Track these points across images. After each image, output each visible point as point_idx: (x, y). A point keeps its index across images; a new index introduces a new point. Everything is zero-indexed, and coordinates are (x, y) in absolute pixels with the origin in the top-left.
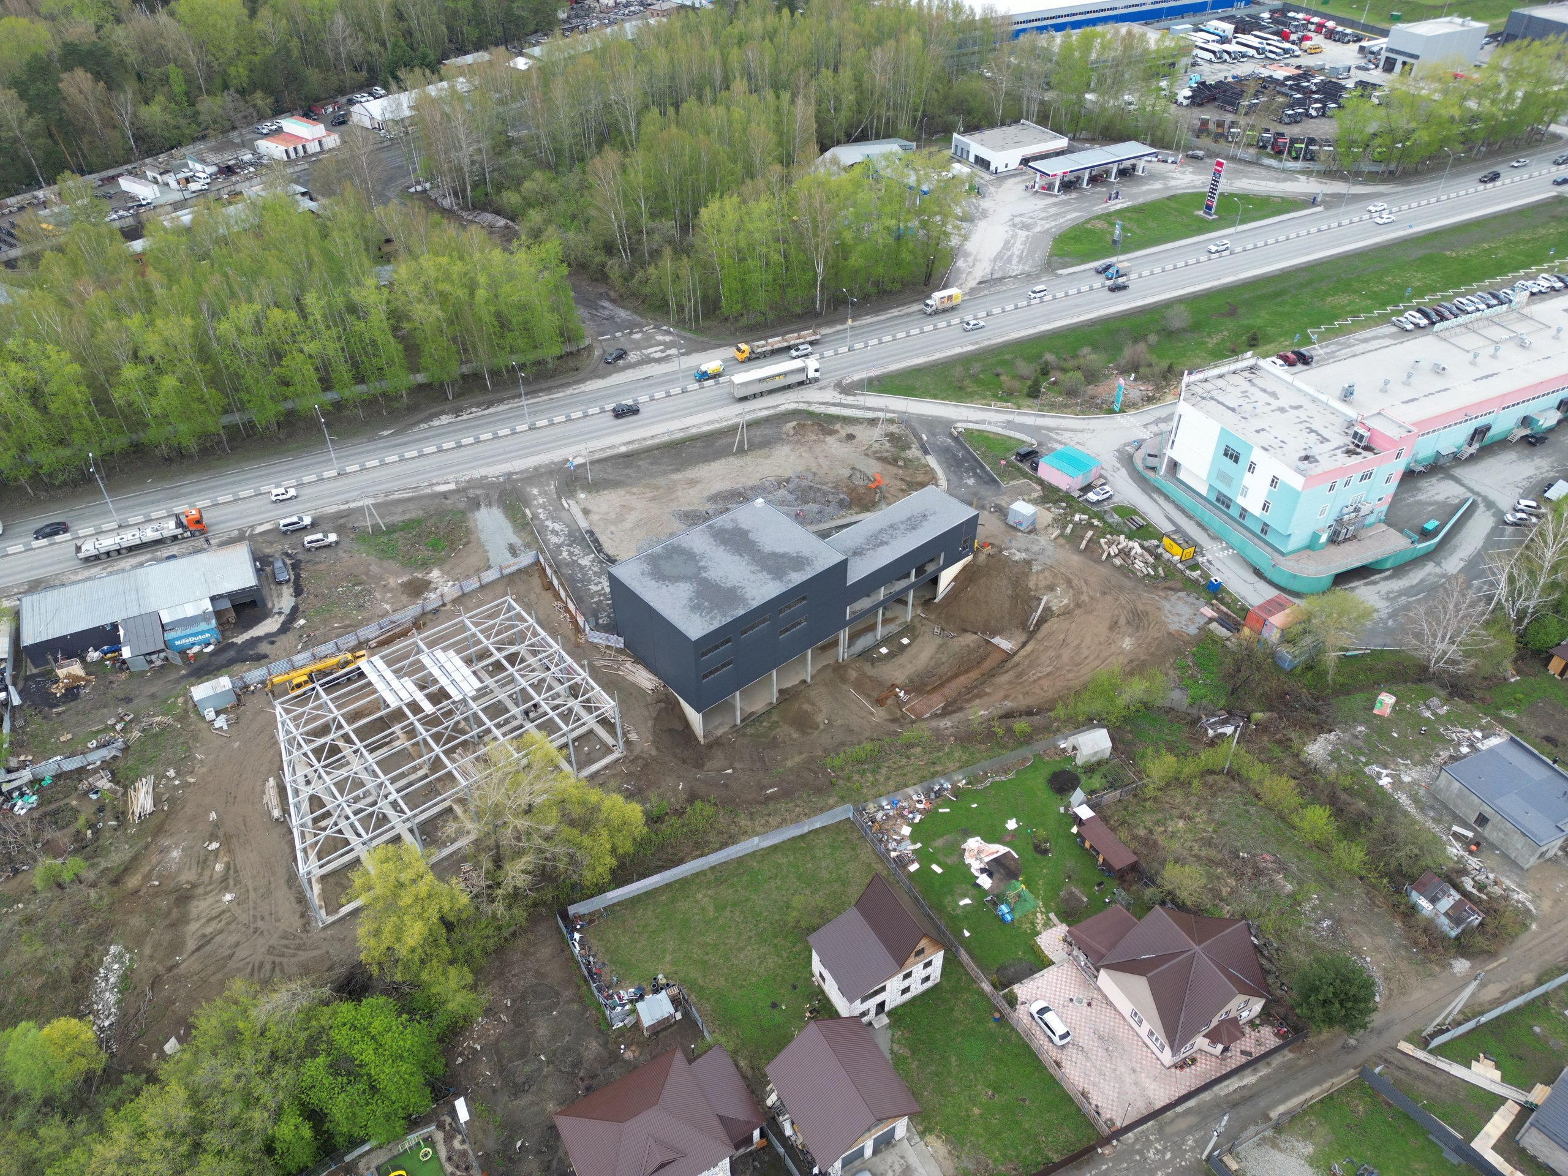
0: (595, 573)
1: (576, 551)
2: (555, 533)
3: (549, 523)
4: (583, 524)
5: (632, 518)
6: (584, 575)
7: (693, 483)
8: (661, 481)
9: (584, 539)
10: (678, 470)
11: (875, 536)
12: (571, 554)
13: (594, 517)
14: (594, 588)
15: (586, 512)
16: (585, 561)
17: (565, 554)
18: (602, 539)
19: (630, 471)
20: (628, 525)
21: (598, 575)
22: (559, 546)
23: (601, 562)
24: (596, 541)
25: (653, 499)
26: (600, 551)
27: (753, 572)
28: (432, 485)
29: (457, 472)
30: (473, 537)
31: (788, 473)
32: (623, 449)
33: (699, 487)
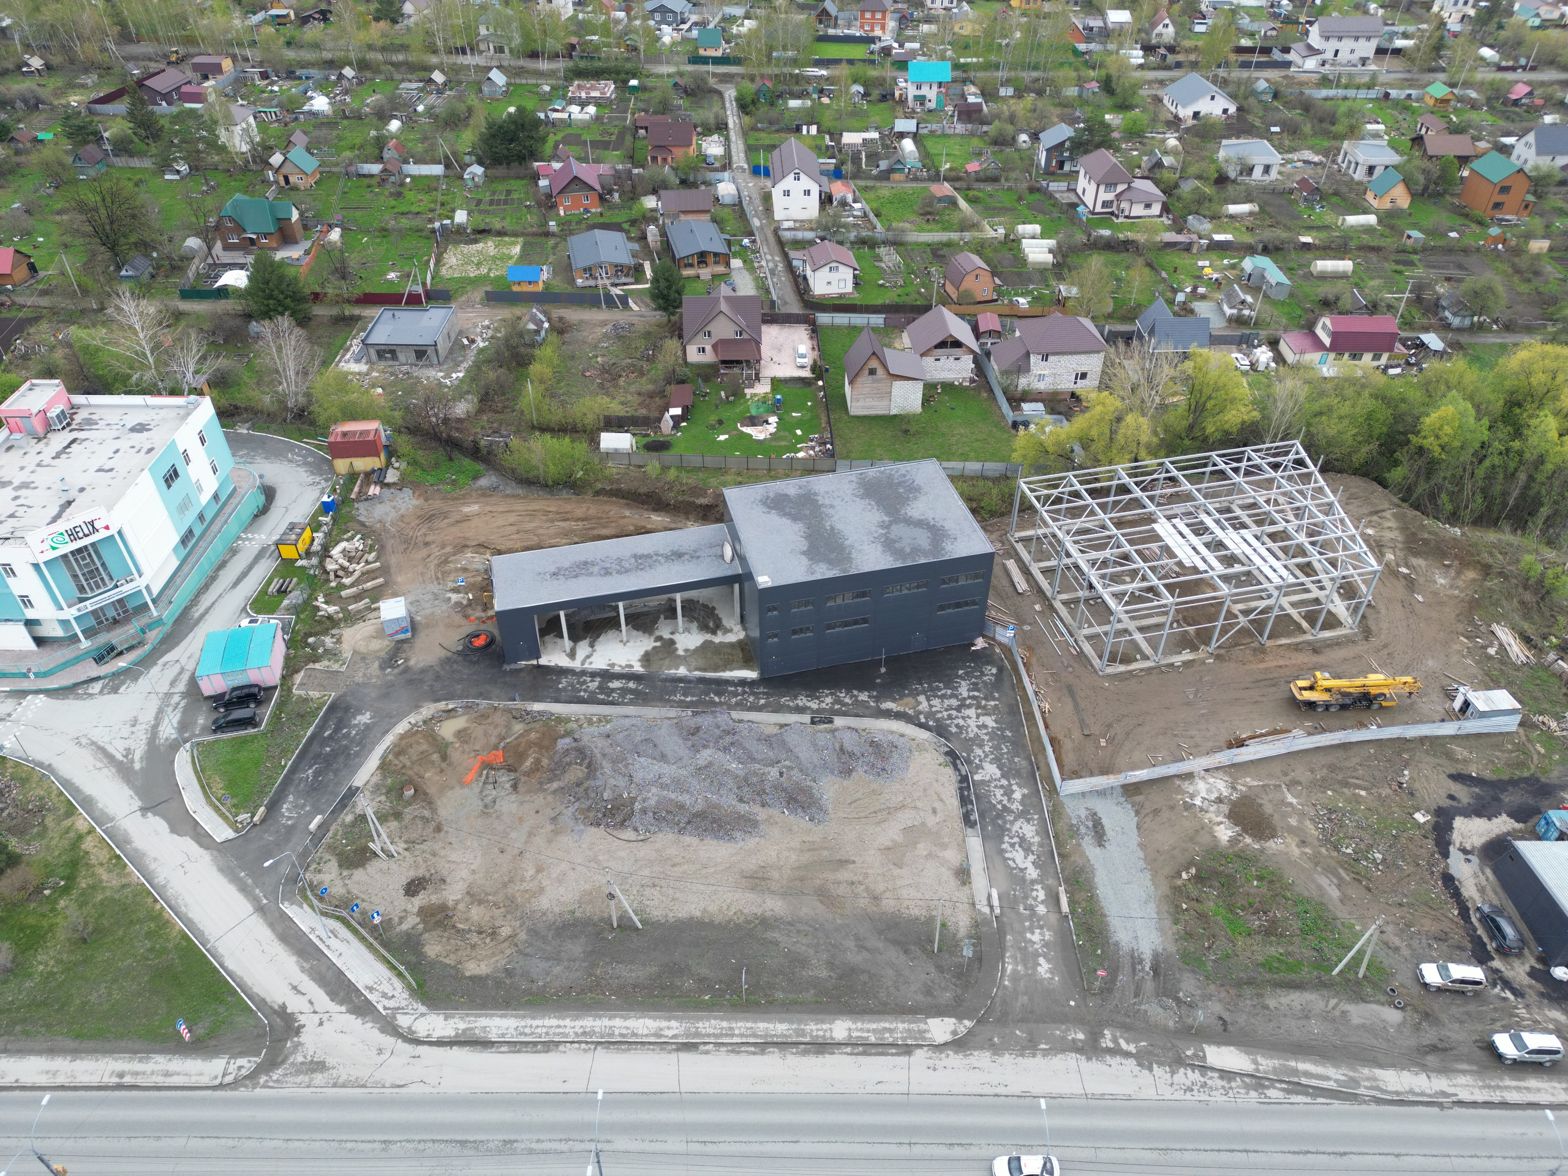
0: (981, 746)
1: (999, 793)
2: (1024, 844)
3: (1032, 873)
4: (975, 843)
5: (891, 832)
6: (997, 748)
7: (756, 881)
8: (810, 908)
9: (982, 815)
10: (765, 922)
11: (639, 568)
12: (1008, 792)
13: (952, 856)
14: (989, 721)
15: (963, 874)
16: (990, 771)
17: (1017, 795)
18: (954, 802)
19: (855, 958)
20: (906, 818)
21: (977, 741)
22: (1023, 814)
23: (969, 762)
24: (964, 800)
25: (843, 863)
26: (964, 779)
27: (832, 506)
28: (1257, 1082)
29: (1207, 1110)
30: (1165, 889)
31: (594, 834)
32: (840, 1029)
33: (751, 864)
